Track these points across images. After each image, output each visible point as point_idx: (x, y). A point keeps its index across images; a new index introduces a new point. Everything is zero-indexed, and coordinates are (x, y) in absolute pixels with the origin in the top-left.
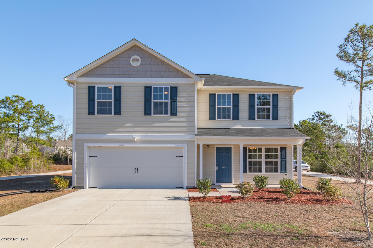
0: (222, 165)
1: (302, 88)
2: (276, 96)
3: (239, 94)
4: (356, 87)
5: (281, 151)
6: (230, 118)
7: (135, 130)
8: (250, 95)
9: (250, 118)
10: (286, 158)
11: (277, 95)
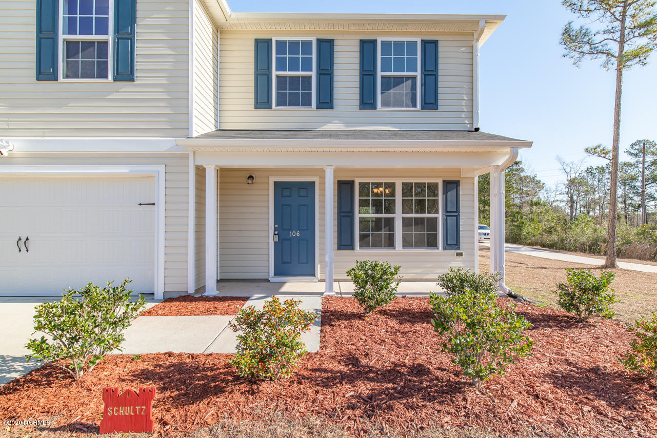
0: (291, 230)
1: (502, 17)
2: (433, 45)
3: (333, 40)
4: (605, 65)
5: (445, 192)
6: (309, 104)
7: (8, 125)
8: (363, 42)
9: (364, 103)
10: (457, 210)
11: (435, 43)
